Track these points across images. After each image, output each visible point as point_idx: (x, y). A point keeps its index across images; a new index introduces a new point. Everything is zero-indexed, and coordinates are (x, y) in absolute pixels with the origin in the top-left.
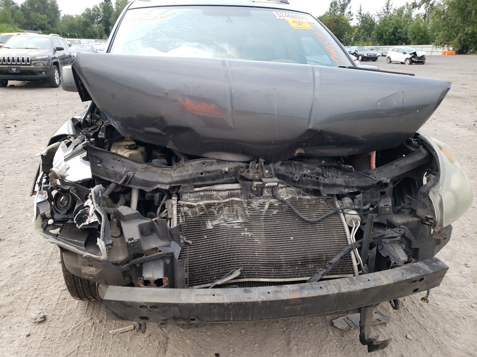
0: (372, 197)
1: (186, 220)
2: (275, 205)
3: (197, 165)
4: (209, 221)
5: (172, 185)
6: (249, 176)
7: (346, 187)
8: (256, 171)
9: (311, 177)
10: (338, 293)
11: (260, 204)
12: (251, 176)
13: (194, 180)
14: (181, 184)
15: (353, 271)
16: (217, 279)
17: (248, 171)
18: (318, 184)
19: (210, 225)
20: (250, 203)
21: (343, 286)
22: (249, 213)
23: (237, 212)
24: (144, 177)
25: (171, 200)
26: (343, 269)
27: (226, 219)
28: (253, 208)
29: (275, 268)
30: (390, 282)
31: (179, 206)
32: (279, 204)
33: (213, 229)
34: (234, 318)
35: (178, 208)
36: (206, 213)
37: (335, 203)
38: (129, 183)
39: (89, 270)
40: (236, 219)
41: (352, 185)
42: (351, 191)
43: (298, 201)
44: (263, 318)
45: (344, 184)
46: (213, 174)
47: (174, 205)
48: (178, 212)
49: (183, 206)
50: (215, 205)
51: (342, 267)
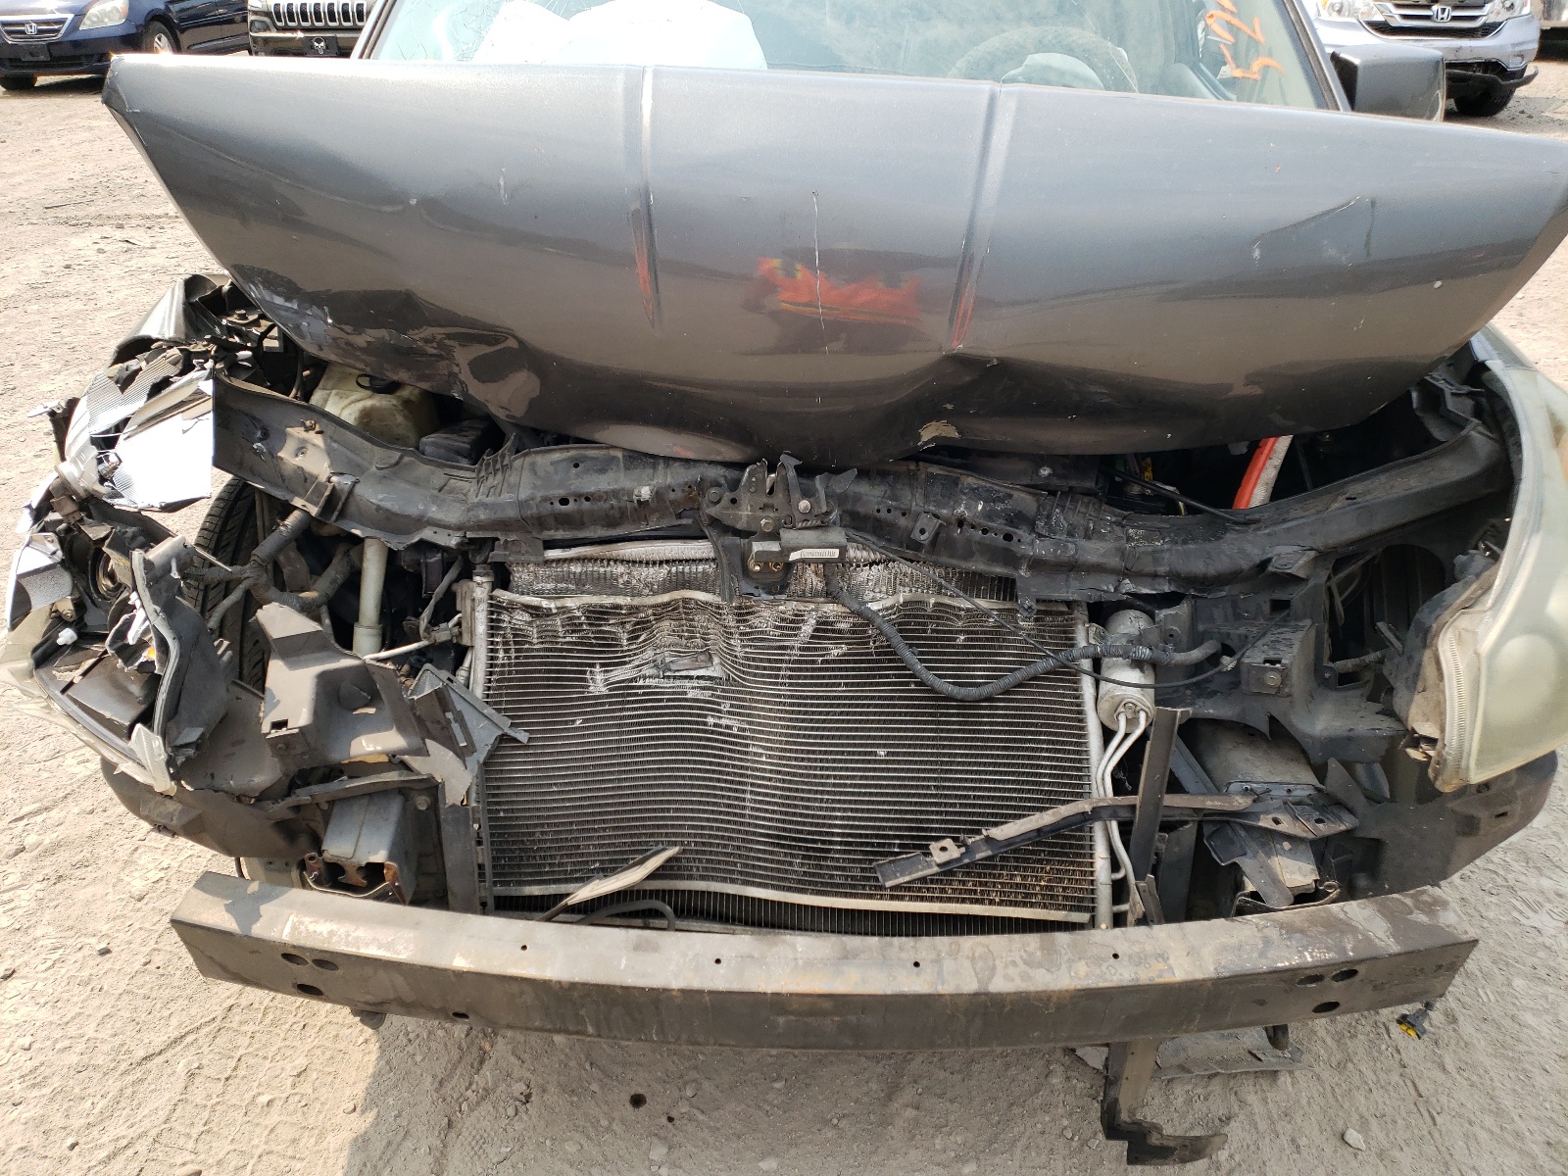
0: (1237, 616)
1: (517, 658)
2: (843, 626)
3: (551, 469)
4: (598, 669)
5: (469, 535)
6: (738, 518)
7: (1126, 573)
8: (765, 500)
9: (985, 531)
10: (976, 995)
11: (783, 620)
12: (744, 519)
13: (540, 522)
14: (498, 535)
15: (1093, 900)
16: (603, 870)
17: (734, 501)
18: (1012, 559)
19: (598, 683)
20: (748, 614)
21: (1006, 966)
22: (744, 646)
23: (704, 639)
24: (381, 500)
25: (471, 584)
26: (1052, 888)
27: (668, 660)
28: (762, 632)
29: (804, 857)
30: (1199, 975)
31: (496, 608)
32: (854, 625)
33: (608, 696)
34: (597, 1027)
35: (492, 613)
36: (589, 638)
37: (1073, 632)
38: (342, 515)
39: (162, 809)
40: (704, 664)
41: (1150, 569)
42: (1145, 591)
43: (930, 617)
44: (701, 1039)
45: (1114, 562)
46: (606, 506)
47: (480, 601)
48: (492, 628)
49: (511, 607)
50: (619, 614)
51: (1049, 881)
